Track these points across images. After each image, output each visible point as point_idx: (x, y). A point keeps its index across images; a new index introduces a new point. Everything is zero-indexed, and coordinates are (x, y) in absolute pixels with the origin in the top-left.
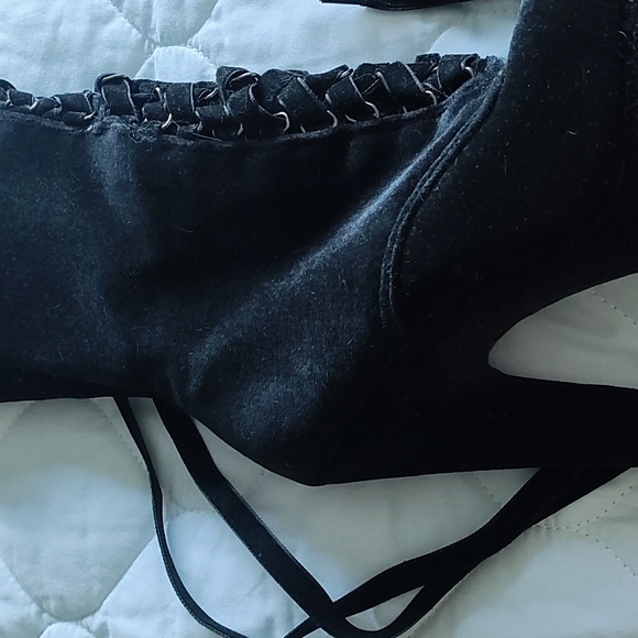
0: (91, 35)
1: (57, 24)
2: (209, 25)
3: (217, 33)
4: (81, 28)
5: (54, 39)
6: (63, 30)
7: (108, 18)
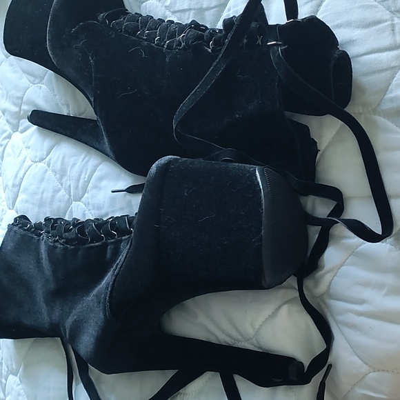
0: (53, 197)
1: (43, 193)
2: (86, 195)
3: (88, 198)
4: (50, 194)
5: (42, 198)
6: (45, 195)
7: (59, 190)
